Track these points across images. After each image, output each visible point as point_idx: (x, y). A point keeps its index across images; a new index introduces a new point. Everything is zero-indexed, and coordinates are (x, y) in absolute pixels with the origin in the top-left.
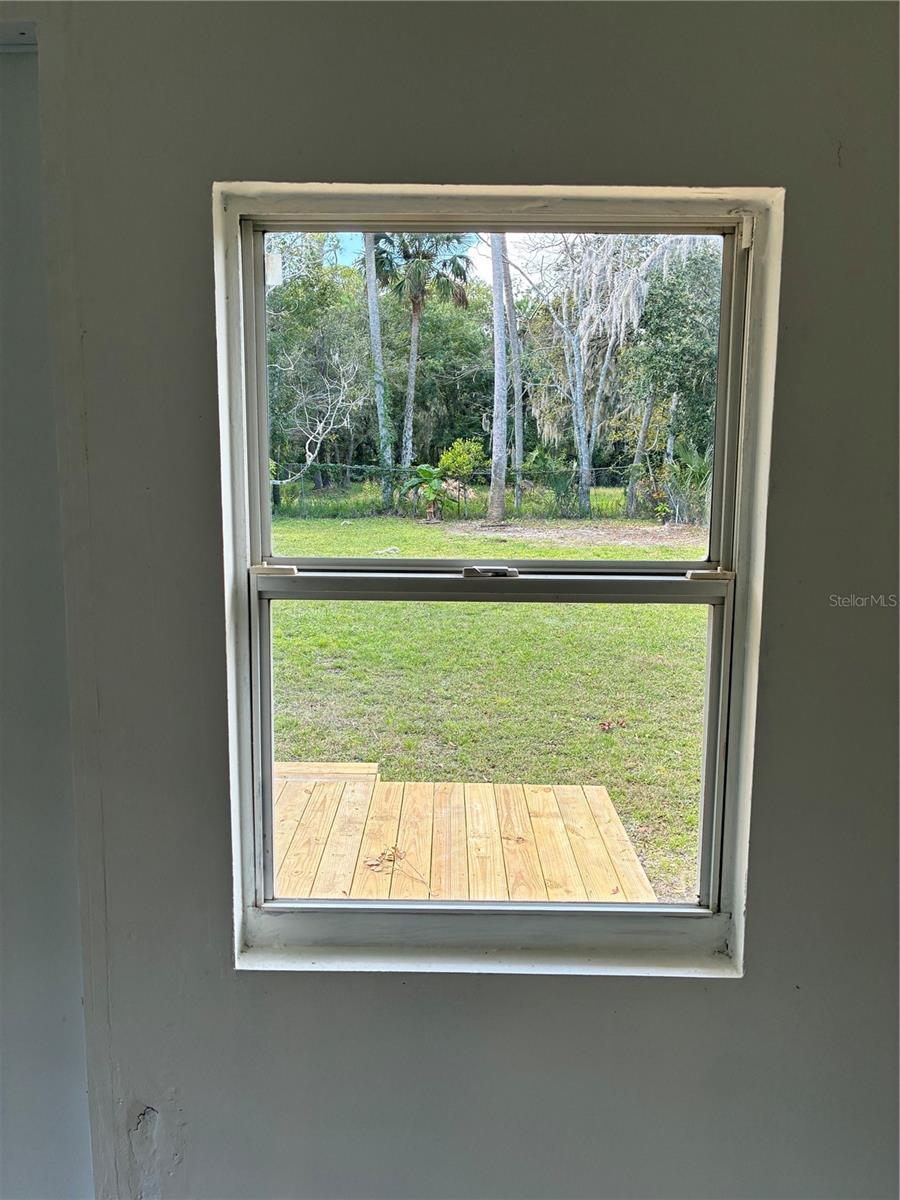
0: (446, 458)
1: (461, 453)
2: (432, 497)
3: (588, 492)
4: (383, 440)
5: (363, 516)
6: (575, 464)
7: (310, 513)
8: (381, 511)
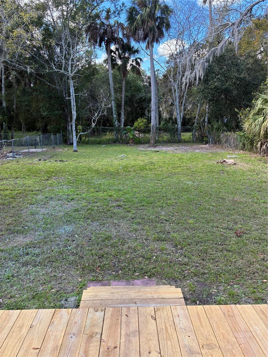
0: (136, 124)
1: (140, 122)
2: (132, 137)
3: (181, 134)
4: (115, 119)
5: (109, 143)
6: (176, 125)
7: (92, 143)
8: (115, 142)
